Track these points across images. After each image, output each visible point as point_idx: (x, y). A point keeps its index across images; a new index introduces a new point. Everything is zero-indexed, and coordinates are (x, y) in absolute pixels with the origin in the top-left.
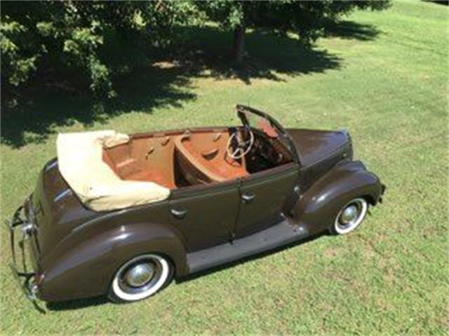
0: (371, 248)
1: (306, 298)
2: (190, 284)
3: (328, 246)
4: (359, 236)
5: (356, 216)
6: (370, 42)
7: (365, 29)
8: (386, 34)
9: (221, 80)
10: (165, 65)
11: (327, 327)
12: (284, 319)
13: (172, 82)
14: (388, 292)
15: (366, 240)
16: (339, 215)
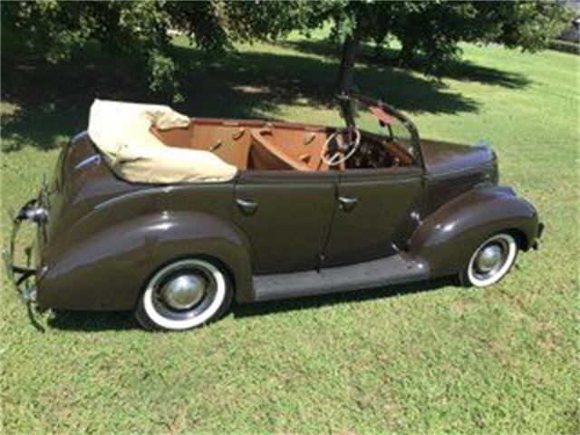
0: (518, 307)
1: (422, 356)
2: (255, 321)
3: (456, 299)
4: (503, 292)
5: (498, 263)
6: (518, 91)
7: (512, 77)
8: (540, 84)
9: (320, 109)
10: (249, 89)
11: (452, 395)
12: (387, 376)
13: (255, 106)
14: (545, 363)
15: (512, 297)
16: (475, 255)
